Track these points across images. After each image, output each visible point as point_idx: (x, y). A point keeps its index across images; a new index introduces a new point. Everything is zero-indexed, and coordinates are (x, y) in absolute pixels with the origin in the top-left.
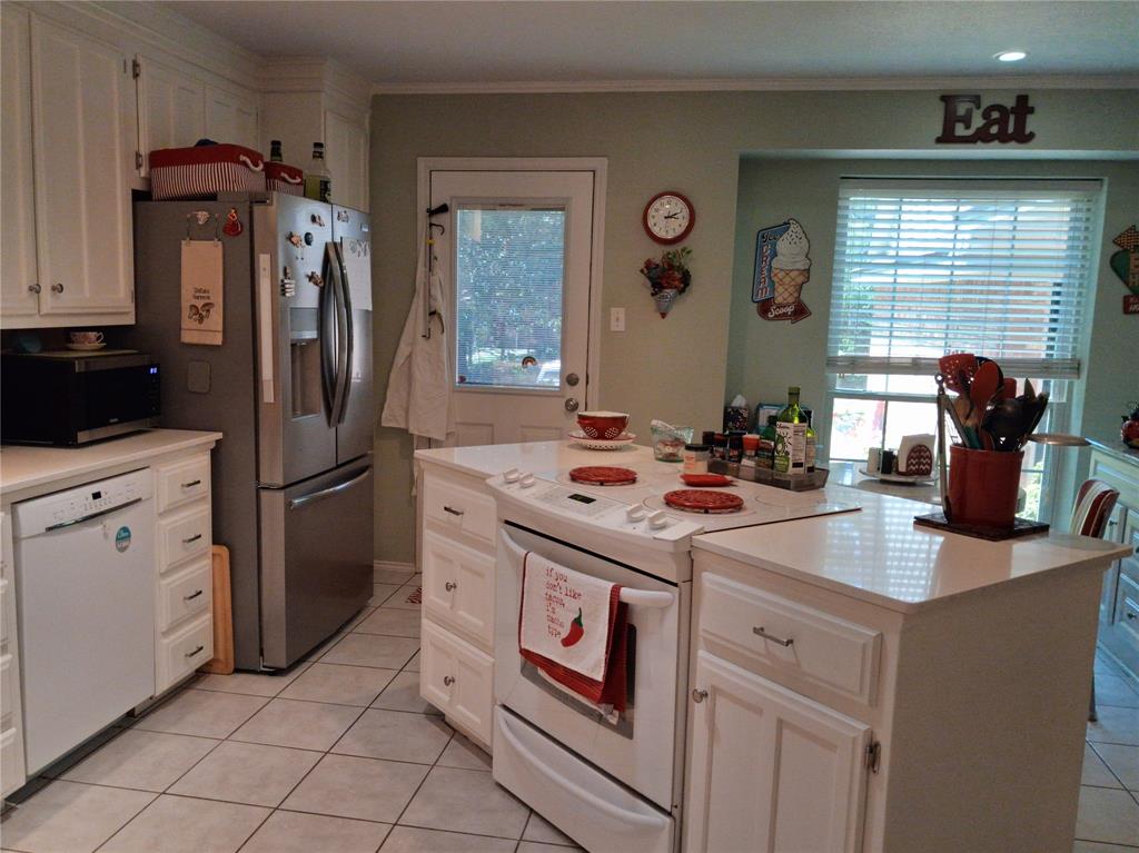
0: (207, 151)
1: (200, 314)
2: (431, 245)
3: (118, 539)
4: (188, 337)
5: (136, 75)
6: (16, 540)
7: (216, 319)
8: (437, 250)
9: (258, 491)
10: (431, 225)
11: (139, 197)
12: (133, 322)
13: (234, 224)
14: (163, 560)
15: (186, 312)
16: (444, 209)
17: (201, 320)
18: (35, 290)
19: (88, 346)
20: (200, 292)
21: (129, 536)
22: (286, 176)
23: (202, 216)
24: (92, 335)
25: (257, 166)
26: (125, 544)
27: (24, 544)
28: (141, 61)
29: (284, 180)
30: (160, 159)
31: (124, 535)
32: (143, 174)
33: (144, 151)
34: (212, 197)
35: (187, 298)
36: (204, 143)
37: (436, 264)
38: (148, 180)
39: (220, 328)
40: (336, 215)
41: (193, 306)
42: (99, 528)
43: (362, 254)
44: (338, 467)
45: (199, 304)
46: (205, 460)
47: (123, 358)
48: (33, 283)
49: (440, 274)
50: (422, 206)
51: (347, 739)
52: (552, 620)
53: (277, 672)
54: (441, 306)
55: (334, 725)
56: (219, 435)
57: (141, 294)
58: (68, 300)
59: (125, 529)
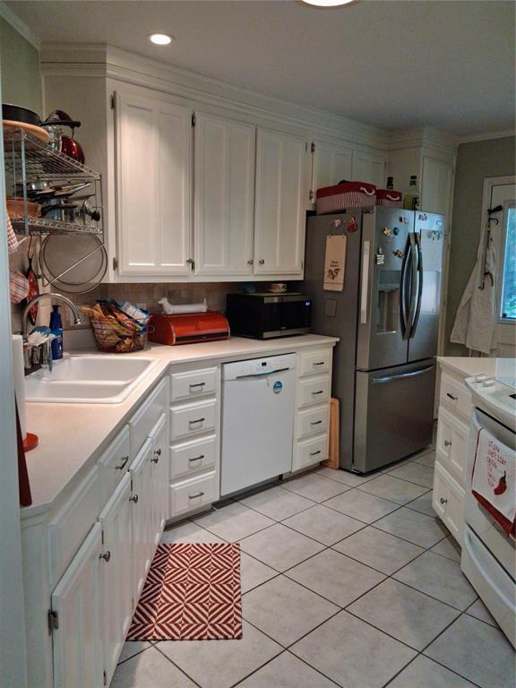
0: (345, 187)
1: (333, 275)
2: (489, 232)
3: (275, 387)
4: (326, 287)
5: (313, 151)
6: (222, 381)
7: (340, 277)
8: (493, 234)
9: (356, 371)
10: (490, 219)
11: (310, 214)
12: (302, 279)
13: (353, 225)
14: (300, 402)
15: (326, 274)
16: (499, 208)
17: (333, 278)
18: (251, 263)
19: (278, 290)
20: (334, 263)
21: (281, 386)
22: (390, 197)
23: (337, 222)
24: (280, 285)
25: (371, 192)
26: (278, 390)
27: (226, 384)
28: (315, 143)
29: (389, 199)
30: (322, 193)
31: (278, 385)
32: (313, 202)
33: (314, 190)
34: (343, 211)
35: (328, 267)
36: (343, 182)
37: (492, 243)
38: (315, 205)
39: (342, 282)
40: (417, 217)
41: (330, 271)
42: (265, 380)
43: (436, 239)
44: (408, 363)
45: (333, 269)
46: (329, 352)
47: (295, 297)
48: (250, 259)
49: (493, 249)
50: (485, 207)
51: (383, 521)
52: (490, 476)
53: (360, 474)
54: (493, 269)
55: (379, 511)
56: (338, 340)
57: (307, 265)
58: (267, 267)
59: (279, 383)
